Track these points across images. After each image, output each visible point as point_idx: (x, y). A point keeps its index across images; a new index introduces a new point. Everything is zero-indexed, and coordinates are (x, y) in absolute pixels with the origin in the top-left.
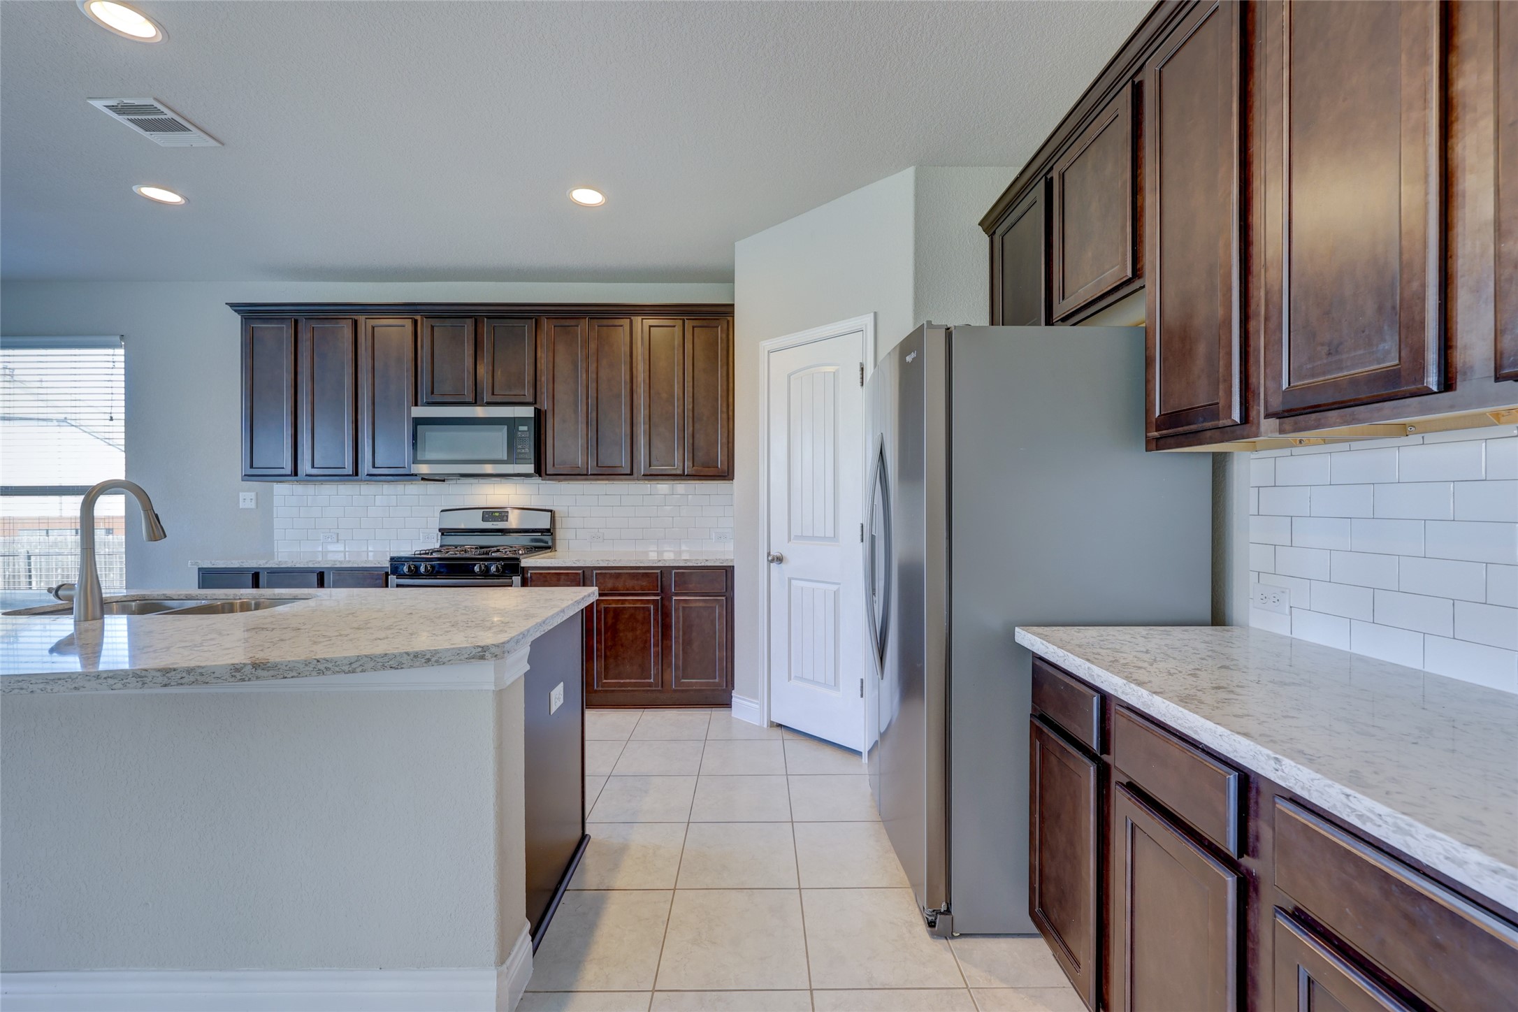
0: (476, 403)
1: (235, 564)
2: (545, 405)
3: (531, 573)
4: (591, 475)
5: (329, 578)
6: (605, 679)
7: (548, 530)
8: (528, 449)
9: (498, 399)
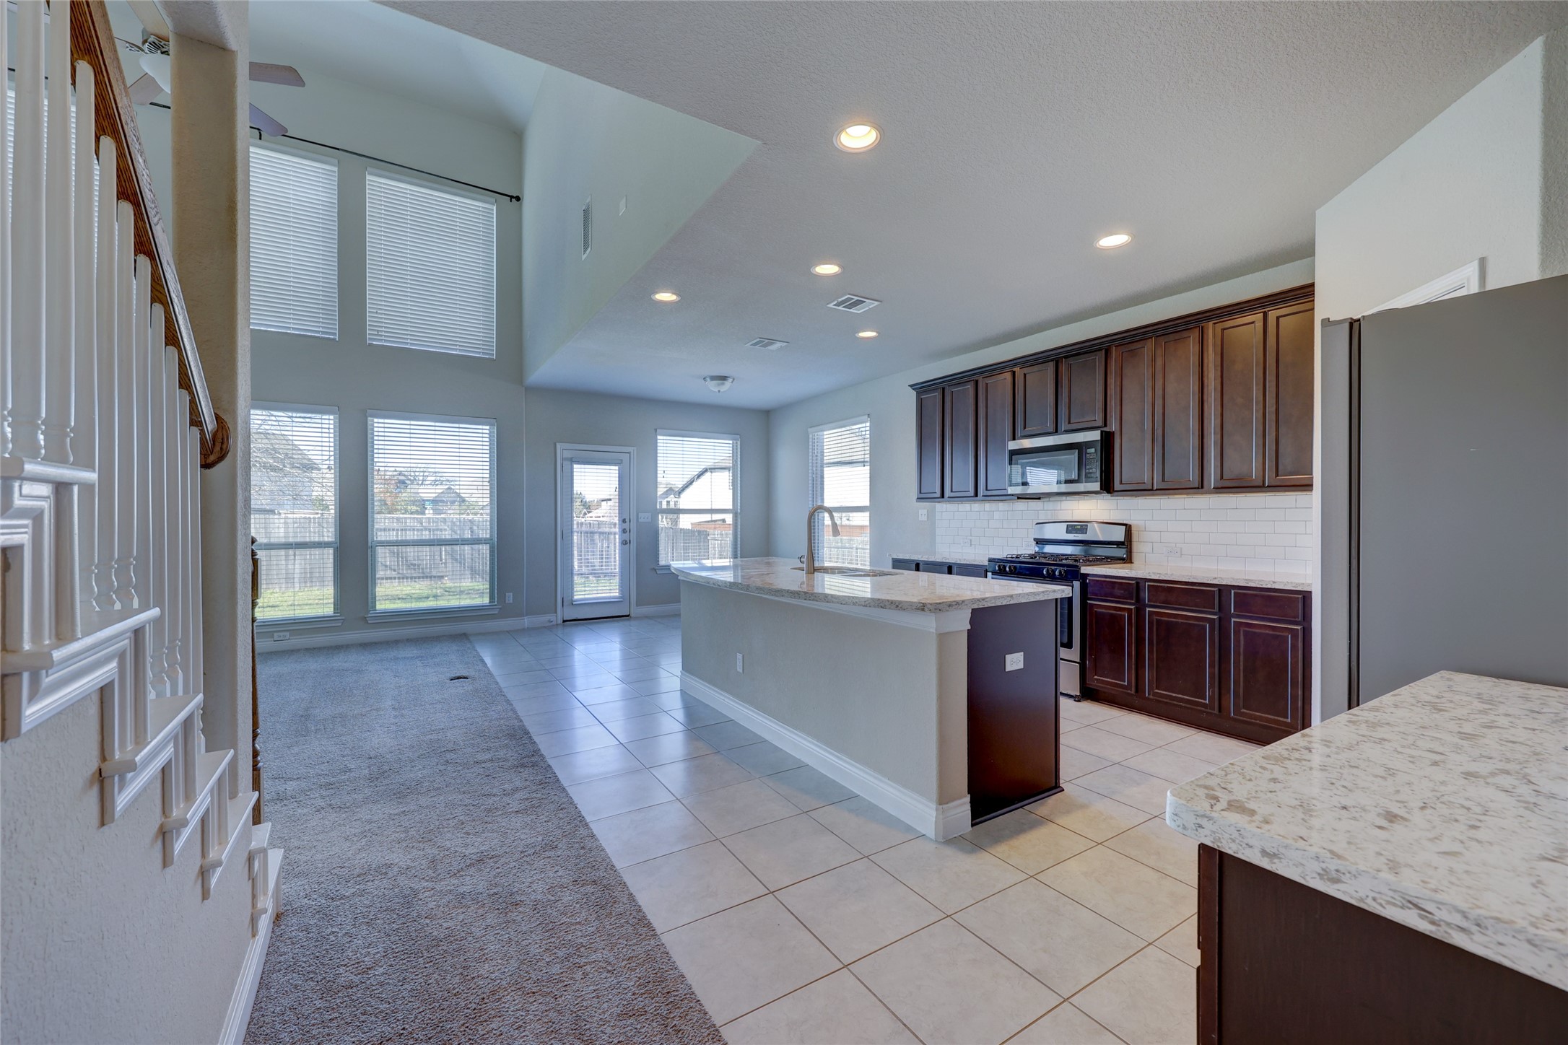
0: (1056, 431)
1: (907, 557)
2: (1113, 426)
3: (1089, 580)
4: (1157, 490)
5: (954, 570)
6: (1157, 688)
7: (1122, 543)
8: (1096, 471)
9: (1074, 426)
